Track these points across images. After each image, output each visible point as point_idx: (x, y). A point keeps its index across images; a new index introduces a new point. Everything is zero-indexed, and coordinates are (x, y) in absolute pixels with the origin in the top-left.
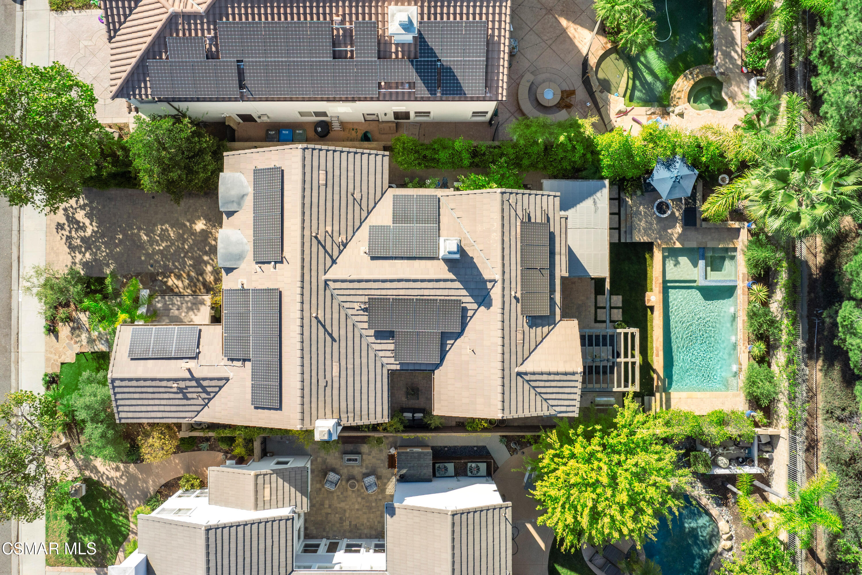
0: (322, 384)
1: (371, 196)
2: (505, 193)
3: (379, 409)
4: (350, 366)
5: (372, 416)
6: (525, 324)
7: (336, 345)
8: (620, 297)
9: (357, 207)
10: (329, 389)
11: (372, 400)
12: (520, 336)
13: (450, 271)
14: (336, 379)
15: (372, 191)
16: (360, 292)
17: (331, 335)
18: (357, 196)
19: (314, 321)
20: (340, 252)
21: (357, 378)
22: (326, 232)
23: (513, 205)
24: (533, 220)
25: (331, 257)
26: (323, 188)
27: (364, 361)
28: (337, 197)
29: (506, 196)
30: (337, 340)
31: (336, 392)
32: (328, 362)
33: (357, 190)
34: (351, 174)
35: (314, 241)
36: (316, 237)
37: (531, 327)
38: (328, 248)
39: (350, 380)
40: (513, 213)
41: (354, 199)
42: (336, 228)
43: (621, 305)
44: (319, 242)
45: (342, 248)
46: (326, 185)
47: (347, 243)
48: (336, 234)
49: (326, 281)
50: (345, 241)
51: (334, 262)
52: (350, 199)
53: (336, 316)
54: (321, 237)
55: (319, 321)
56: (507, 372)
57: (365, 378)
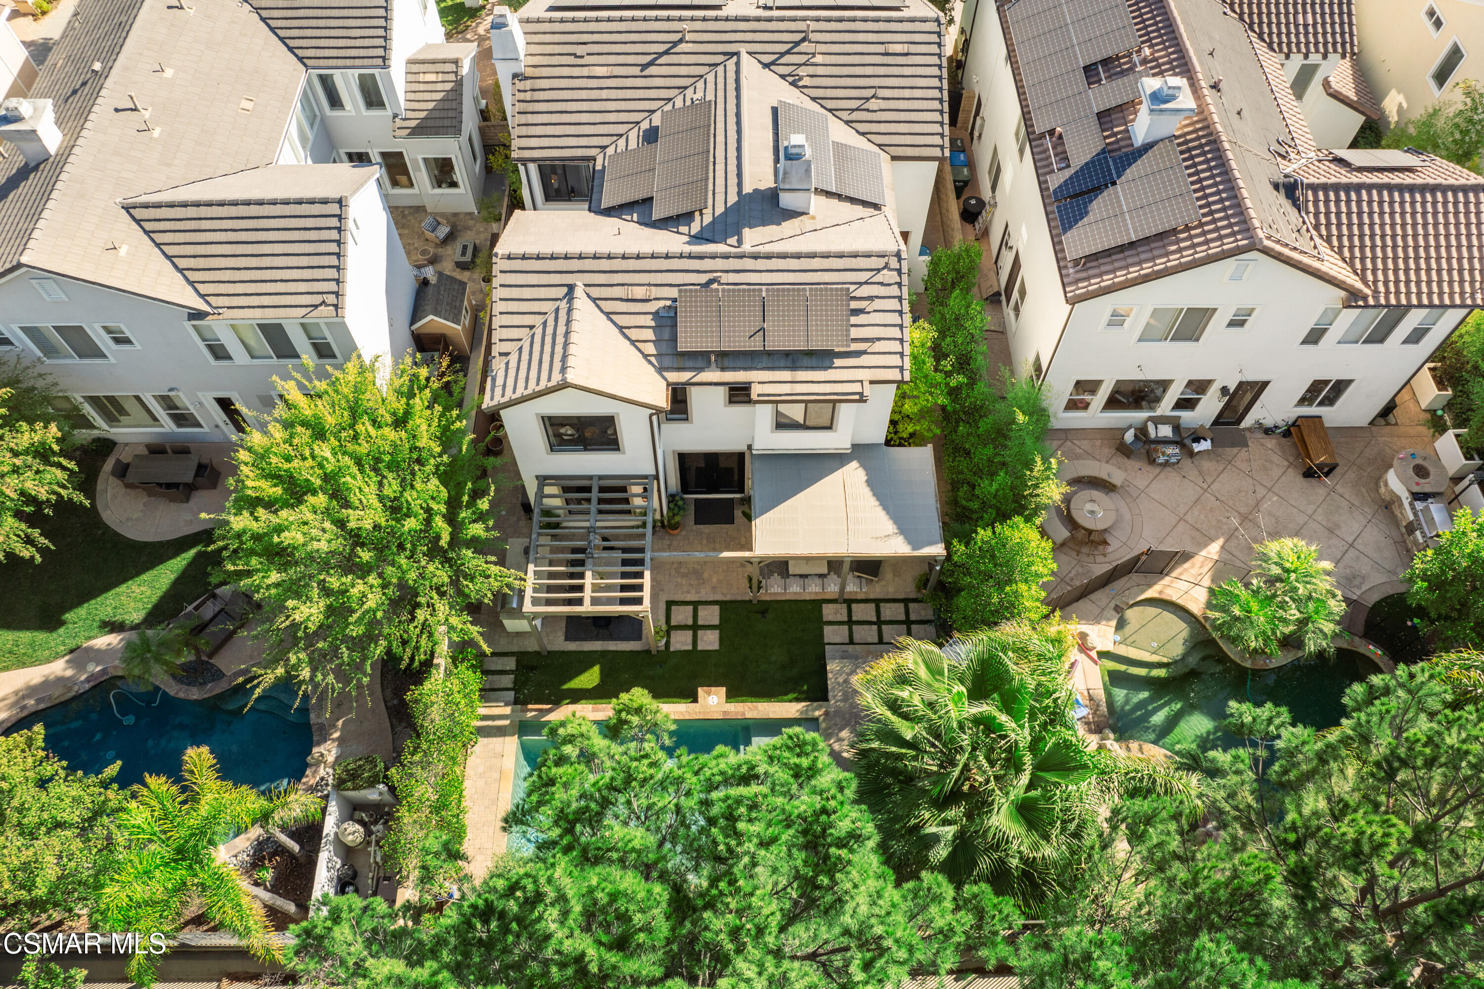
0: (580, 50)
1: (874, 127)
2: (900, 260)
3: (534, 142)
4: (604, 94)
5: (524, 131)
6: (662, 304)
7: (636, 71)
8: (716, 646)
9: (855, 104)
10: (571, 60)
11: (550, 130)
12: (639, 292)
13: (756, 191)
14: (585, 71)
15: (883, 128)
16: (720, 94)
17: (651, 63)
18: (873, 104)
19: (676, 37)
20: (783, 77)
21: (585, 106)
22: (814, 54)
23: (879, 278)
24: (854, 320)
25: (773, 63)
26: (880, 49)
27: (612, 117)
28: (869, 71)
29: (894, 263)
30: (645, 73)
31: (566, 71)
32: (612, 59)
33: (883, 104)
34: (907, 93)
35: (798, 37)
36: (804, 40)
37: (656, 315)
38: (786, 59)
39: (583, 94)
40: (863, 276)
41: (868, 99)
42: (820, 71)
43: (700, 648)
44: (797, 44)
45: (790, 79)
46: (887, 54)
47: (797, 87)
48: (811, 70)
49: (737, 54)
50: (801, 84)
51: (766, 66)
52: (869, 93)
53: (683, 71)
54: (805, 47)
55: (675, 44)
56: (575, 265)
57: (584, 118)
